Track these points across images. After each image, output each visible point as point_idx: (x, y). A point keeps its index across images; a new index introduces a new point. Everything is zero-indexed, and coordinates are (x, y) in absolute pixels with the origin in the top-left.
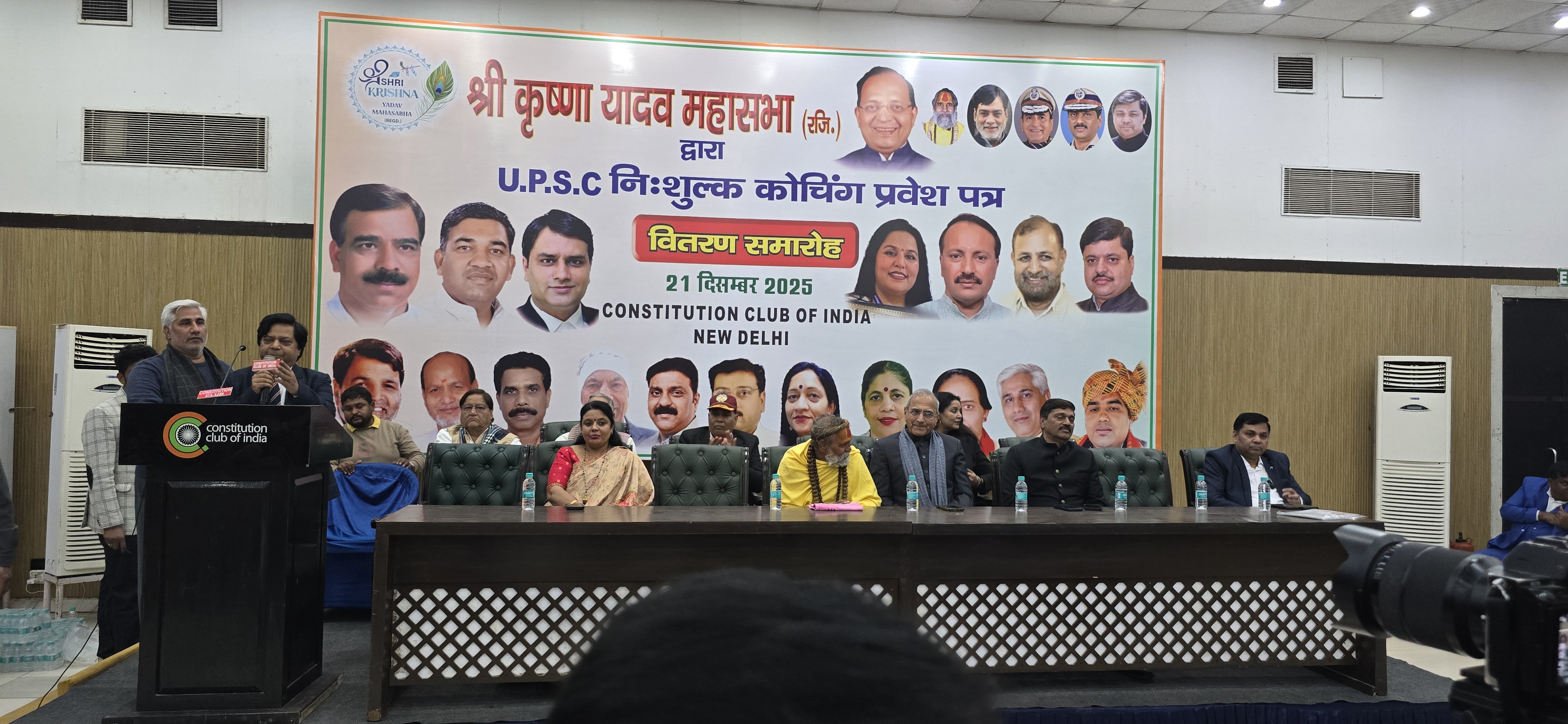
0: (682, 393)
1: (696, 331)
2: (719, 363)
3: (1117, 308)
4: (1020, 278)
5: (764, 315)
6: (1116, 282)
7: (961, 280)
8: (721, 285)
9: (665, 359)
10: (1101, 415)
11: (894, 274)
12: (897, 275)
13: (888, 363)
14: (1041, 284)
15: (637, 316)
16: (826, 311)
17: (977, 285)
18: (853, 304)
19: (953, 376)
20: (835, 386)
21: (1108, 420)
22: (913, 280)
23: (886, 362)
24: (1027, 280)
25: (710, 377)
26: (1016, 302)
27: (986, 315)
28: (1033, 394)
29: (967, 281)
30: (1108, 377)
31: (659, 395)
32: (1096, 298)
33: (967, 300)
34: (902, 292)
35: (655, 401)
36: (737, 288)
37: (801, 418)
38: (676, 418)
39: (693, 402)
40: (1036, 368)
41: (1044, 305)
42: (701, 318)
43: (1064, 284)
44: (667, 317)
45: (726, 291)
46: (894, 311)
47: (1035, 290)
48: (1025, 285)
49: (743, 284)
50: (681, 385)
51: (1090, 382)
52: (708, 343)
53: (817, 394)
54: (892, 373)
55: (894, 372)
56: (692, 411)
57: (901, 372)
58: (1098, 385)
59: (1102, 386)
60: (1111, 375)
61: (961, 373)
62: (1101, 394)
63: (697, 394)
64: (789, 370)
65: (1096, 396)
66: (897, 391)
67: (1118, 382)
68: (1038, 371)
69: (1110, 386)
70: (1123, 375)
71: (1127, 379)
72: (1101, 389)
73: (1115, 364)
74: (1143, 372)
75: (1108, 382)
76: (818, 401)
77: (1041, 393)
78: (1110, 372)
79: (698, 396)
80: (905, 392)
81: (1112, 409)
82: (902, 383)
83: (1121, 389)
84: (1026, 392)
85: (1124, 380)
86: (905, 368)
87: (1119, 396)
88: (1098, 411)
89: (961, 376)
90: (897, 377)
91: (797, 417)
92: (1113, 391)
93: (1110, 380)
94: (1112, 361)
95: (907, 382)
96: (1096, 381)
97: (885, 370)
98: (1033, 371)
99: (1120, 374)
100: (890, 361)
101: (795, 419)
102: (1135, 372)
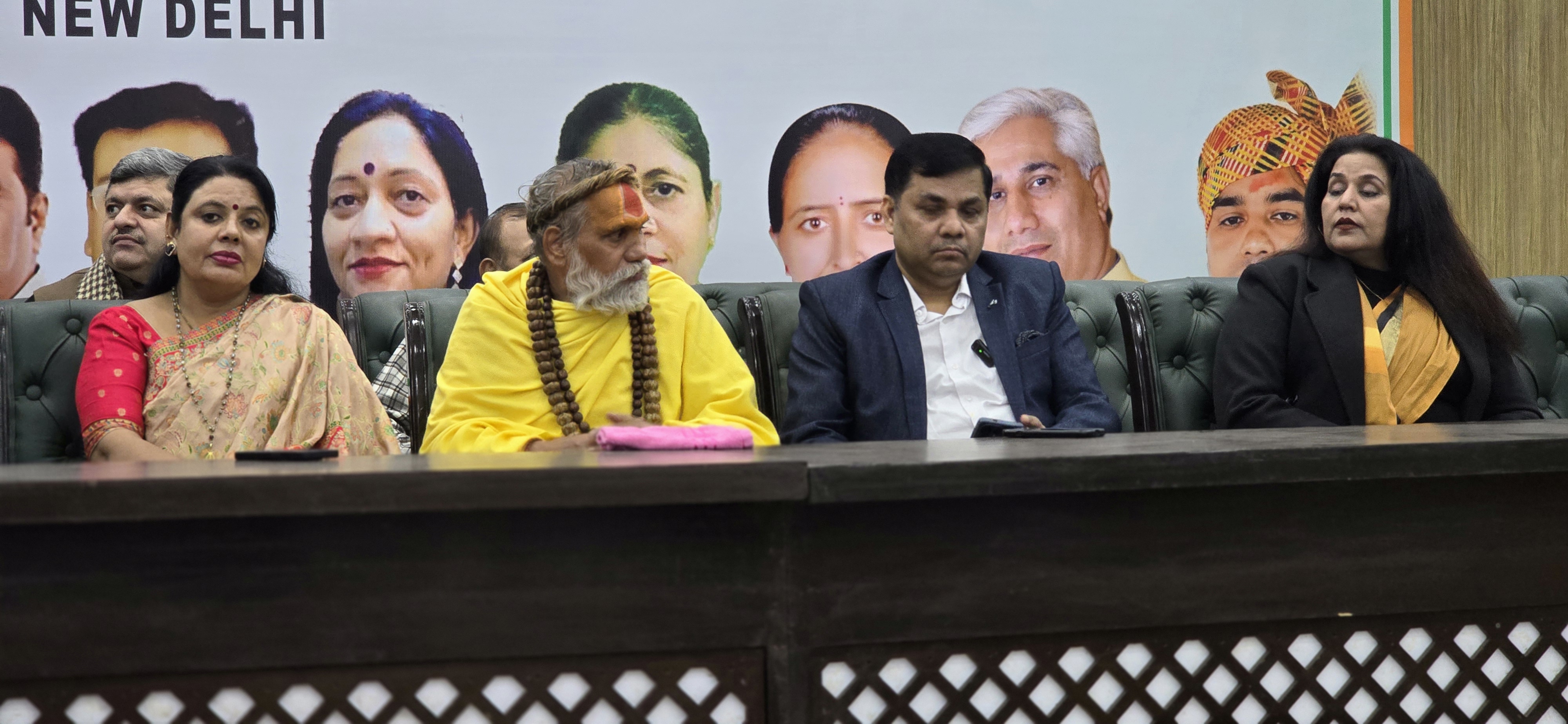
2: (105, 96)
10: (1250, 233)
13: (634, 91)
19: (828, 126)
20: (475, 165)
21: (1268, 248)
23: (626, 86)
25: (78, 141)
28: (1061, 175)
30: (1267, 123)
37: (372, 267)
39: (29, 223)
40: (1066, 101)
51: (1219, 139)
52: (68, 34)
53: (420, 191)
54: (648, 120)
55: (654, 115)
56: (30, 251)
57: (673, 117)
58: (1241, 147)
59: (1251, 152)
60: (1276, 118)
61: (851, 117)
62: (1249, 173)
63: (40, 196)
64: (330, 118)
65: (1234, 179)
66: (663, 175)
67: (1296, 139)
68: (1073, 109)
69: (1272, 149)
70: (1309, 119)
71: (1319, 130)
72: (1248, 159)
73: (1284, 87)
74: (1362, 107)
75: (1268, 138)
76: (426, 211)
77: (1082, 174)
78: (1272, 110)
79: (42, 203)
80: (688, 179)
81: (1279, 217)
82: (678, 148)
83: (1303, 157)
84: (1040, 172)
85: (1313, 132)
86: (685, 103)
87: (1298, 180)
88: (1243, 224)
89: (851, 125)
90: (660, 133)
91: (362, 263)
92: (1282, 164)
93: (1274, 132)
94: (1275, 77)
95: (692, 145)
96: (1235, 136)
97: (623, 111)
98: (1058, 109)
99: (1303, 115)
100: (640, 85)
101: (353, 271)
102: (1341, 109)
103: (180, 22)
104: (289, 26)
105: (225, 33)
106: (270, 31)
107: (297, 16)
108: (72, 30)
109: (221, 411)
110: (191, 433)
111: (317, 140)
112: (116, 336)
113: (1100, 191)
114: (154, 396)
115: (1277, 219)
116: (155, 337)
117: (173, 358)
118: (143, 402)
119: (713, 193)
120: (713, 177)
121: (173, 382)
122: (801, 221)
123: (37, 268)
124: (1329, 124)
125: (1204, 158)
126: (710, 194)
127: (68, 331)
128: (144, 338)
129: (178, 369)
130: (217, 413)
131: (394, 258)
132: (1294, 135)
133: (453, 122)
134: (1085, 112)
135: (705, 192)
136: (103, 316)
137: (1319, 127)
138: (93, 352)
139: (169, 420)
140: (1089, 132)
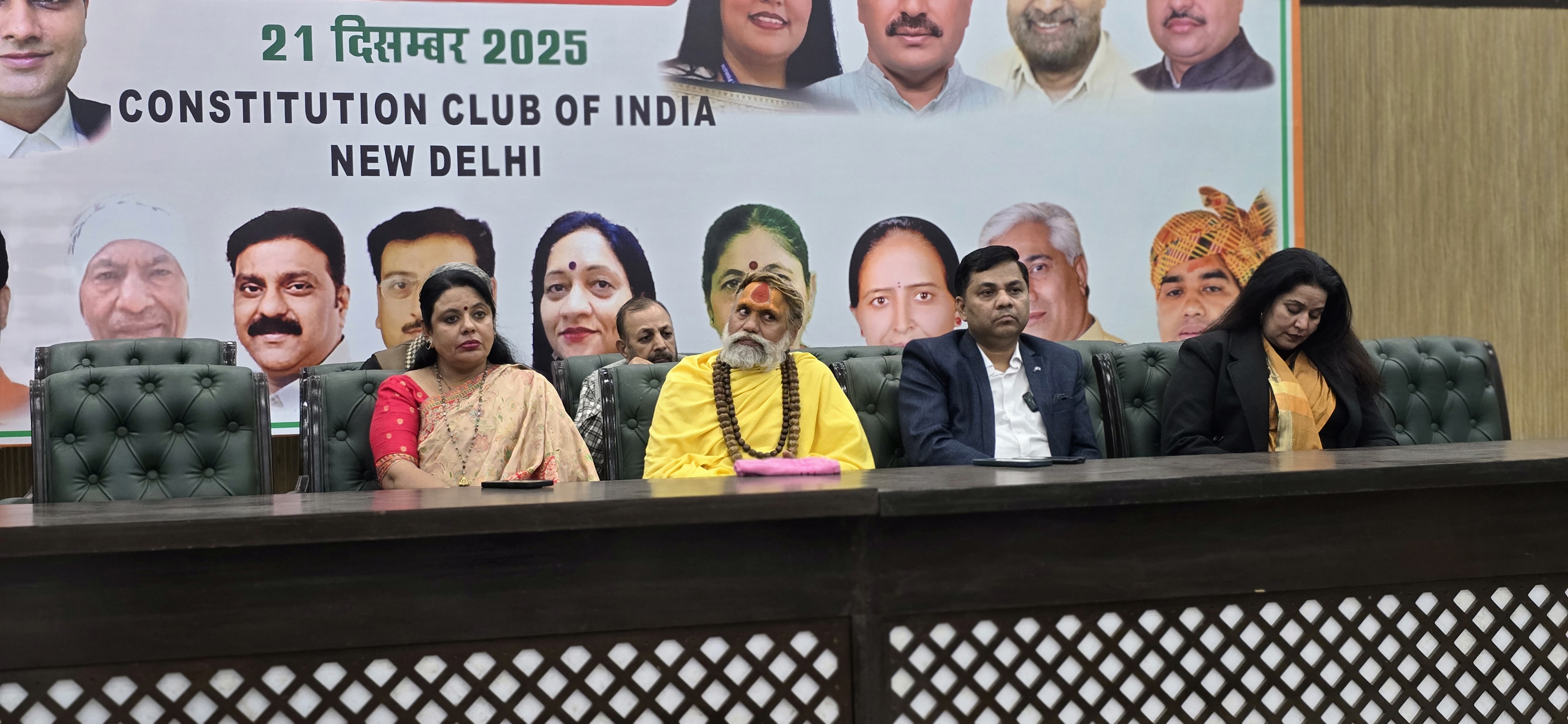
0: (310, 286)
1: (335, 150)
2: (389, 217)
3: (1214, 80)
4: (1019, 23)
5: (484, 110)
6: (1210, 28)
7: (901, 30)
8: (385, 46)
9: (266, 213)
10: (1188, 302)
11: (761, 18)
12: (767, 19)
13: (756, 210)
14: (1061, 34)
15: (198, 118)
16: (619, 99)
17: (933, 40)
18: (678, 84)
19: (890, 232)
20: (646, 262)
21: (1201, 312)
22: (800, 31)
23: (751, 207)
24: (1033, 27)
25: (370, 250)
26: (1012, 74)
27: (951, 104)
28: (1053, 263)
29: (912, 30)
30: (1200, 224)
31: (259, 291)
32: (1172, 62)
33: (913, 71)
34: (779, 56)
35: (248, 308)
36: (421, 52)
37: (576, 334)
38: (298, 342)
39: (337, 306)
40: (1056, 211)
41: (1069, 79)
42: (344, 120)
43: (1107, 34)
44: (268, 119)
45: (398, 58)
46: (764, 98)
47: (1051, 47)
48: (1029, 37)
49: (434, 43)
50: (306, 269)
51: (1165, 235)
52: (363, 174)
53: (607, 281)
54: (765, 230)
55: (770, 227)
56: (338, 327)
57: (783, 228)
58: (1181, 241)
59: (1188, 244)
60: (1206, 220)
61: (906, 226)
62: (1187, 259)
63: (345, 288)
64: (545, 230)
65: (1176, 264)
66: (776, 268)
67: (1220, 235)
68: (1061, 216)
69: (1203, 242)
70: (1229, 220)
71: (1237, 228)
72: (1186, 249)
73: (1211, 198)
74: (1267, 211)
75: (1201, 234)
76: (612, 295)
77: (1068, 262)
78: (1203, 215)
79: (346, 292)
80: (793, 271)
81: (1209, 290)
82: (787, 250)
83: (1225, 247)
84: (1038, 262)
85: (1232, 229)
86: (791, 218)
87: (1222, 263)
88: (1183, 295)
89: (906, 232)
90: (773, 239)
91: (568, 331)
92: (1211, 252)
93: (1204, 230)
94: (1205, 191)
95: (796, 247)
96: (1176, 233)
97: (748, 224)
98: (1051, 217)
99: (1224, 218)
100: (760, 205)
101: (562, 337)
102: (1252, 212)
103: (440, 165)
104: (516, 167)
105: (472, 173)
106: (503, 171)
107: (521, 160)
108: (365, 172)
109: (471, 449)
110: (451, 463)
111: (536, 246)
112: (397, 395)
113: (1081, 274)
114: (425, 438)
115: (1207, 292)
116: (425, 397)
117: (438, 411)
118: (418, 442)
119: (811, 280)
120: (811, 269)
121: (438, 427)
122: (871, 300)
123: (343, 337)
124: (1244, 224)
125: (1155, 249)
126: (809, 281)
127: (365, 393)
128: (417, 397)
129: (441, 418)
130: (468, 449)
131: (591, 327)
132: (1219, 232)
133: (630, 233)
134: (1069, 219)
135: (805, 281)
136: (388, 382)
137: (1236, 225)
138: (382, 407)
139: (436, 455)
140: (1073, 233)
